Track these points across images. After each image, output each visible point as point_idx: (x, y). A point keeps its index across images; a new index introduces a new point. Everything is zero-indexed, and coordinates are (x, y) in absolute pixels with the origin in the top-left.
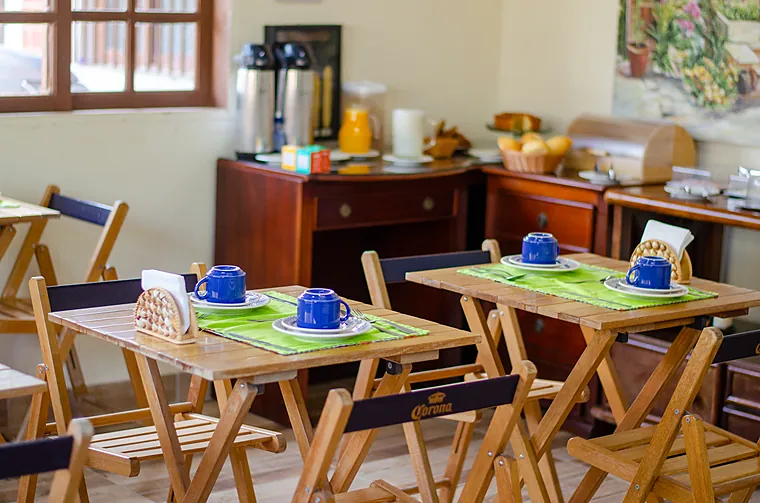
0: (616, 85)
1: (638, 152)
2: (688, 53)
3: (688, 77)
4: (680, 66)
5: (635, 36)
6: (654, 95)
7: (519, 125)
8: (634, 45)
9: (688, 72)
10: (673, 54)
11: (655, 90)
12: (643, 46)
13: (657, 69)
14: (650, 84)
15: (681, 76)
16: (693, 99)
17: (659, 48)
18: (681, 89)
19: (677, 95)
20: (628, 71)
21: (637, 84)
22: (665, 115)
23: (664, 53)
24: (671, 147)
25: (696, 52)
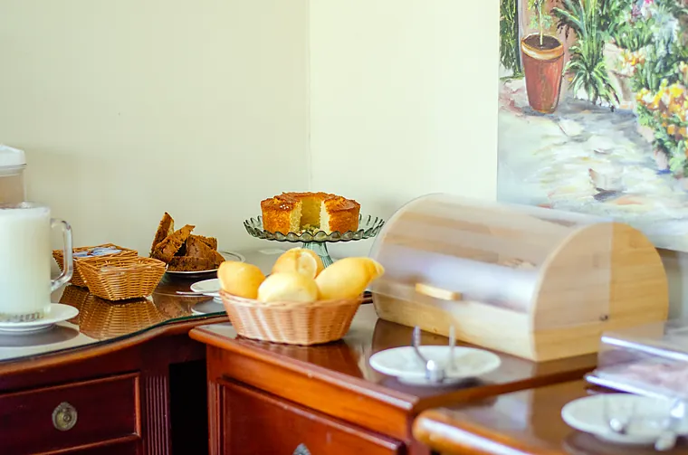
0: (502, 129)
1: (524, 288)
2: (645, 52)
3: (647, 109)
4: (629, 83)
5: (534, 24)
6: (577, 151)
7: (308, 220)
8: (532, 41)
9: (648, 97)
10: (613, 57)
11: (578, 140)
12: (551, 43)
13: (582, 94)
14: (570, 126)
15: (632, 105)
16: (660, 159)
17: (584, 46)
18: (633, 135)
19: (627, 150)
20: (523, 99)
21: (543, 126)
22: (603, 195)
23: (596, 58)
24: (604, 276)
25: (662, 51)
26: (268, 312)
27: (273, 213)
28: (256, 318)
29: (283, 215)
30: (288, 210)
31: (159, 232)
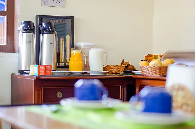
26: (151, 68)
27: (148, 57)
28: (148, 70)
29: (150, 58)
30: (151, 56)
31: (122, 63)
